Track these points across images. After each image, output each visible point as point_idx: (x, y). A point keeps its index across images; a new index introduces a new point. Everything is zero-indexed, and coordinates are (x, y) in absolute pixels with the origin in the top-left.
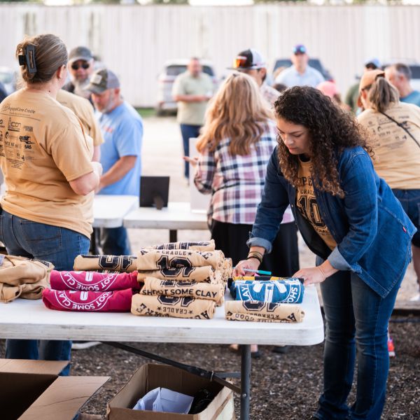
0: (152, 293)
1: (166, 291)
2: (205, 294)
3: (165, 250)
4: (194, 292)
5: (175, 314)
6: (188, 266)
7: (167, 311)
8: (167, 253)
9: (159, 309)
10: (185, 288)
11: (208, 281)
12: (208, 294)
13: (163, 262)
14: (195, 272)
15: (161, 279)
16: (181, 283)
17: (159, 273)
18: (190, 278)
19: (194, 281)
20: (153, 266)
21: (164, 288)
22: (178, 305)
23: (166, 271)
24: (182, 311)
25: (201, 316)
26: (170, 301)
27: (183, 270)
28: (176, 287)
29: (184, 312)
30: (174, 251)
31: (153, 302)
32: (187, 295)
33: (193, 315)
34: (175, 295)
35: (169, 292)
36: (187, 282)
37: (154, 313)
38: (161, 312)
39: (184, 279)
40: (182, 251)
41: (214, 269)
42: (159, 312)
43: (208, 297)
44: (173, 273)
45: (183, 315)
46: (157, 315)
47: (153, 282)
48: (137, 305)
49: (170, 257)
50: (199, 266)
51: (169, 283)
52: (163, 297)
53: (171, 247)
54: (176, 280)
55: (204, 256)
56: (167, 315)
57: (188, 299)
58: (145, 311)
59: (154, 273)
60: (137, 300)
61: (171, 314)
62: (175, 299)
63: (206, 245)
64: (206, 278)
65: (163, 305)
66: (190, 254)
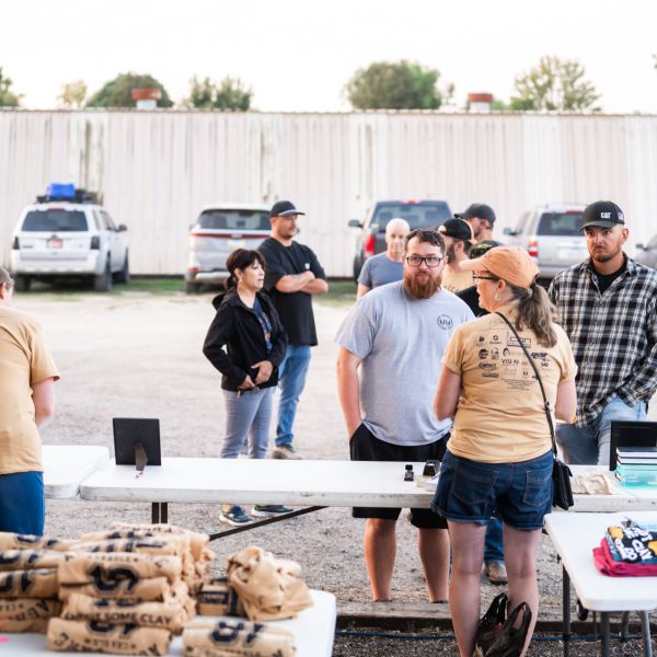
0: (79, 617)
1: (98, 615)
2: (154, 619)
3: (100, 554)
4: (138, 617)
5: (111, 649)
6: (132, 577)
7: (99, 645)
8: (103, 558)
9: (87, 641)
10: (125, 611)
11: (160, 599)
12: (160, 620)
13: (96, 572)
14: (144, 584)
15: (92, 596)
16: (121, 603)
17: (91, 588)
18: (135, 596)
19: (140, 601)
20: (82, 578)
21: (96, 610)
22: (116, 635)
23: (101, 586)
24: (120, 645)
25: (149, 653)
26: (103, 630)
27: (125, 584)
28: (113, 610)
29: (124, 646)
30: (112, 554)
31: (80, 630)
32: (129, 621)
33: (136, 651)
34: (112, 622)
35: (102, 617)
36: (130, 602)
37: (80, 648)
38: (91, 645)
39: (128, 596)
40: (125, 555)
41: (170, 582)
42: (88, 646)
43: (159, 624)
44: (111, 588)
45: (122, 651)
46: (86, 650)
47: (81, 601)
48: (55, 634)
49: (107, 565)
50: (149, 578)
51: (103, 604)
52: (95, 624)
53: (110, 549)
54: (115, 599)
55: (157, 564)
56: (100, 651)
57: (130, 626)
58: (67, 644)
59: (83, 589)
60: (56, 625)
61: (105, 649)
62: (111, 627)
63: (160, 547)
64: (157, 595)
65: (96, 636)
66: (136, 560)
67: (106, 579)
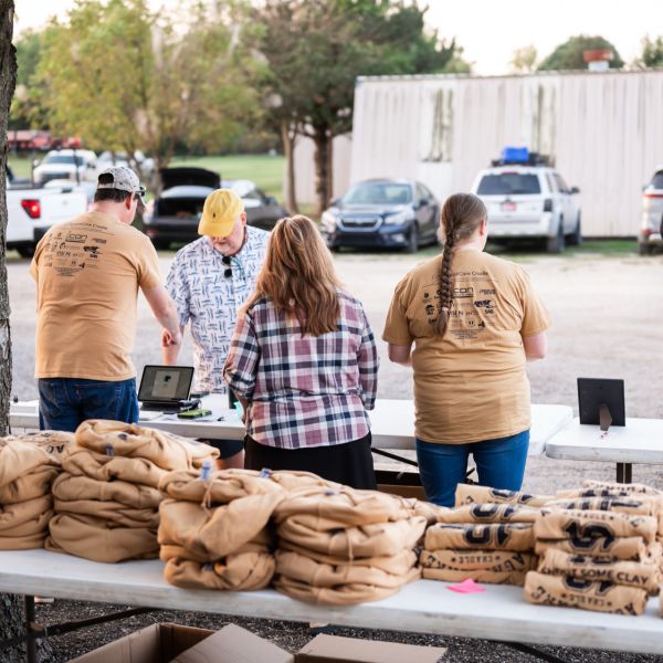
0: (555, 572)
1: (574, 571)
2: (631, 578)
3: (576, 511)
4: (614, 575)
5: (586, 604)
6: (608, 535)
7: (575, 601)
8: (579, 515)
9: (564, 596)
10: (602, 568)
11: (636, 559)
12: (636, 579)
13: (572, 528)
14: (620, 543)
15: (568, 552)
16: (597, 560)
17: (567, 544)
18: (611, 554)
19: (616, 559)
20: (558, 534)
21: (572, 566)
22: (592, 591)
23: (576, 542)
24: (596, 601)
25: (625, 611)
26: (580, 586)
27: (601, 541)
28: (589, 566)
29: (600, 603)
30: (588, 512)
31: (556, 584)
32: (605, 578)
33: (613, 608)
34: (588, 578)
35: (578, 573)
36: (606, 560)
37: (556, 602)
38: (567, 600)
39: (602, 554)
40: (601, 513)
41: (646, 542)
42: (564, 600)
43: (635, 583)
44: (587, 545)
45: (598, 608)
46: (562, 605)
47: (558, 556)
48: (532, 586)
49: (583, 522)
50: (625, 537)
51: (579, 560)
52: (571, 580)
53: (586, 506)
54: (591, 556)
55: (632, 523)
56: (576, 607)
57: (607, 584)
58: (544, 597)
59: (559, 544)
60: (533, 578)
61: (581, 604)
62: (587, 583)
63: (636, 506)
64: (634, 554)
65: (571, 591)
66: (612, 518)
67: (581, 536)
